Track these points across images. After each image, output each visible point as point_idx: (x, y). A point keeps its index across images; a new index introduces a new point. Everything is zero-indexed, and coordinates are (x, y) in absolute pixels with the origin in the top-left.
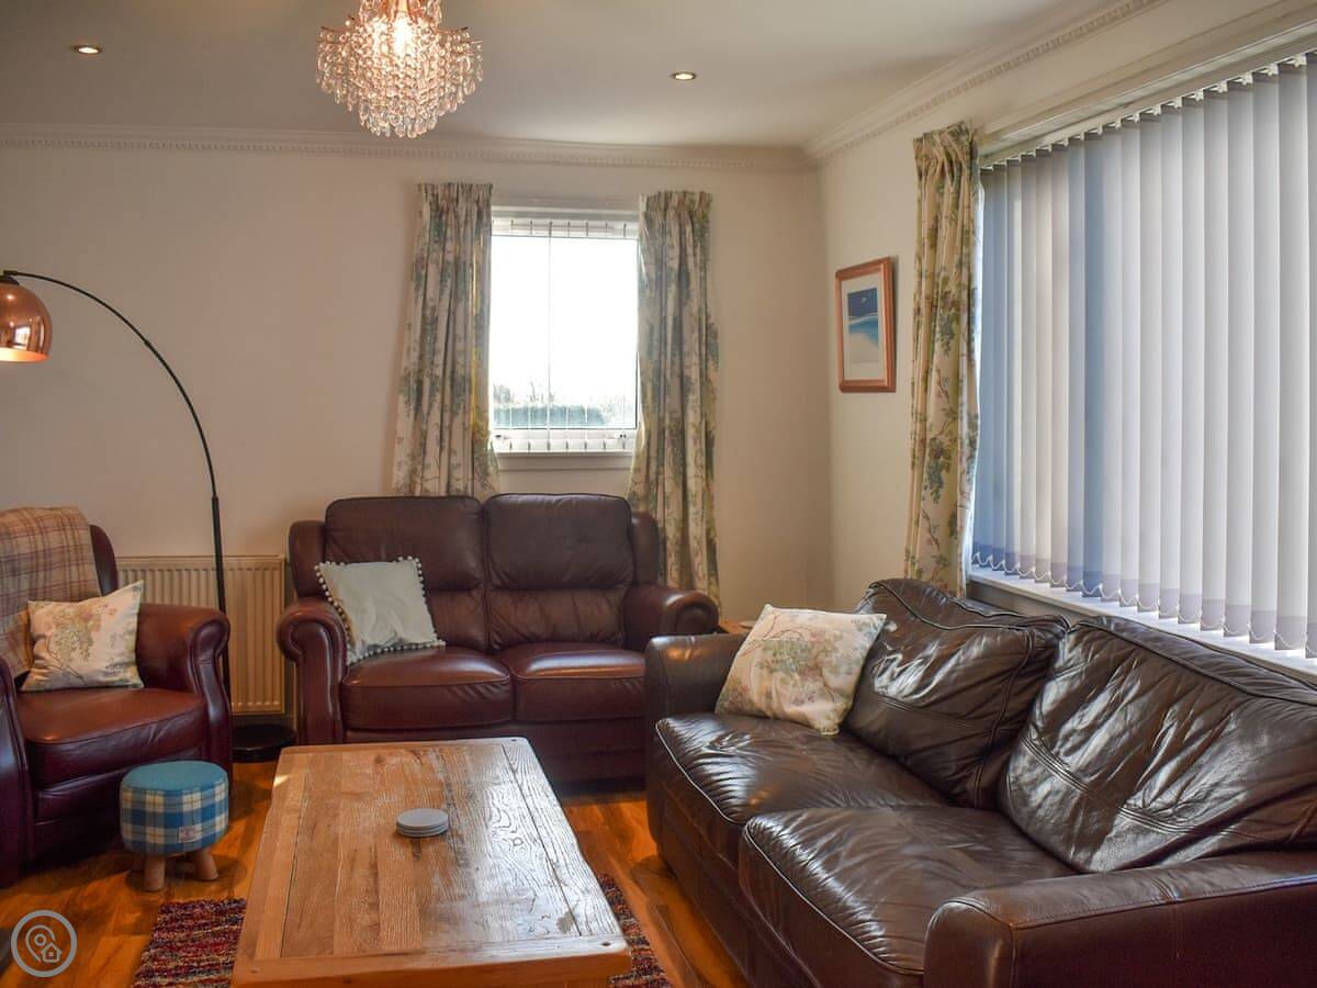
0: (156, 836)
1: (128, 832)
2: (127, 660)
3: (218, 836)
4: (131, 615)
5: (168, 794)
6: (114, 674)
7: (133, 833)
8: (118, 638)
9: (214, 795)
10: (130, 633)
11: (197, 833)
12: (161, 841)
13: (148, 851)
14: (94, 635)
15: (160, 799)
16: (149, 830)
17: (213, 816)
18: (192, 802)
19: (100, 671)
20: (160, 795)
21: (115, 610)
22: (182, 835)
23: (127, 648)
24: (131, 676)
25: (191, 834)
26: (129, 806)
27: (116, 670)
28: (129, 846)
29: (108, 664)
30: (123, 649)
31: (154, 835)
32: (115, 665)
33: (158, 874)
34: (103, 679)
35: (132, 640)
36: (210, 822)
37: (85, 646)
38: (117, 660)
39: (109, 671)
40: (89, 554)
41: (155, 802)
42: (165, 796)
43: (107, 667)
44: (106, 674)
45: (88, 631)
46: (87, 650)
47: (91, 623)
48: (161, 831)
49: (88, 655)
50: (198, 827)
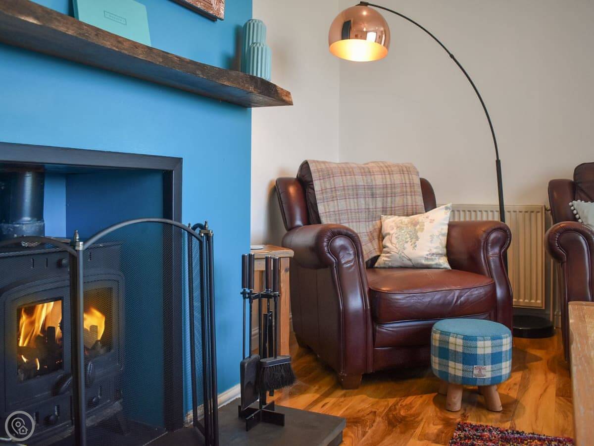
0: (456, 369)
1: (436, 362)
2: (440, 252)
3: (503, 378)
4: (444, 224)
5: (466, 338)
6: (432, 260)
7: (440, 364)
8: (435, 237)
9: (501, 345)
10: (443, 235)
11: (487, 372)
12: (460, 374)
13: (450, 380)
14: (419, 234)
15: (460, 342)
16: (451, 364)
17: (501, 362)
18: (484, 347)
19: (422, 257)
20: (460, 338)
21: (434, 220)
22: (476, 372)
23: (441, 243)
24: (444, 262)
25: (483, 372)
26: (437, 345)
27: (433, 257)
28: (437, 374)
29: (428, 253)
30: (438, 245)
31: (455, 368)
32: (433, 254)
33: (457, 399)
34: (424, 262)
35: (444, 240)
36: (498, 366)
37: (414, 240)
38: (434, 251)
39: (429, 257)
40: (419, 190)
41: (456, 344)
42: (463, 339)
43: (427, 255)
44: (427, 259)
45: (416, 232)
46: (415, 243)
47: (418, 227)
48: (460, 366)
49: (416, 246)
50: (489, 367)
